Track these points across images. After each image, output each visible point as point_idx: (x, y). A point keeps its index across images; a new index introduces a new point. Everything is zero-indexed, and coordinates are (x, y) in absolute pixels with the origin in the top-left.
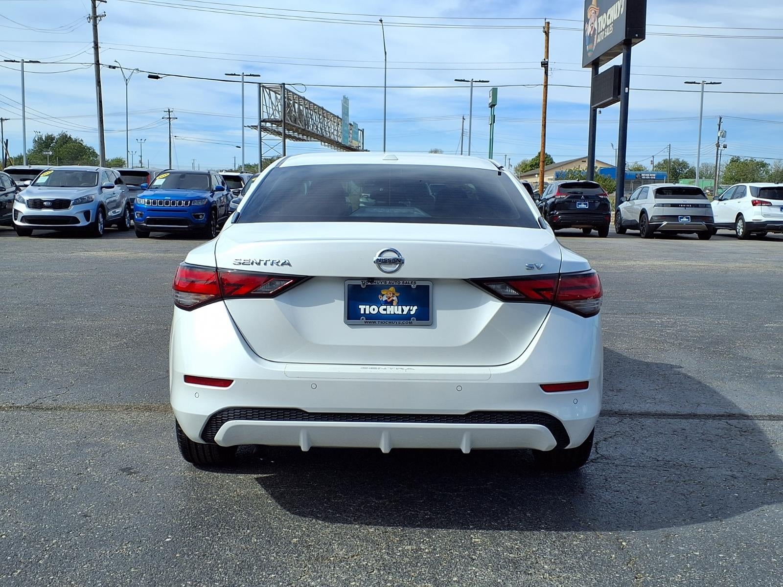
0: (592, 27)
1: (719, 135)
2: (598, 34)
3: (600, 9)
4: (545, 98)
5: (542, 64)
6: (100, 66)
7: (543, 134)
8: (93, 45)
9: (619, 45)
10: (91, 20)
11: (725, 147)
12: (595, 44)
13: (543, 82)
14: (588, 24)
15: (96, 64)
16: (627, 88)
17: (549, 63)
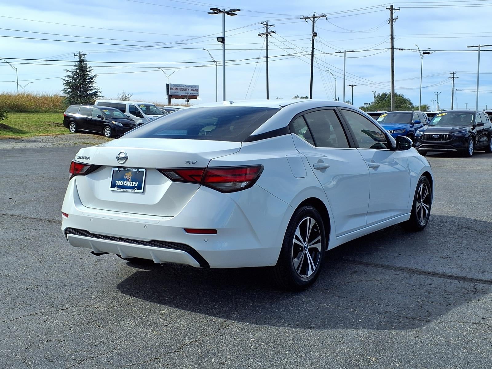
6: (394, 49)
8: (390, 37)
10: (390, 22)
15: (391, 48)
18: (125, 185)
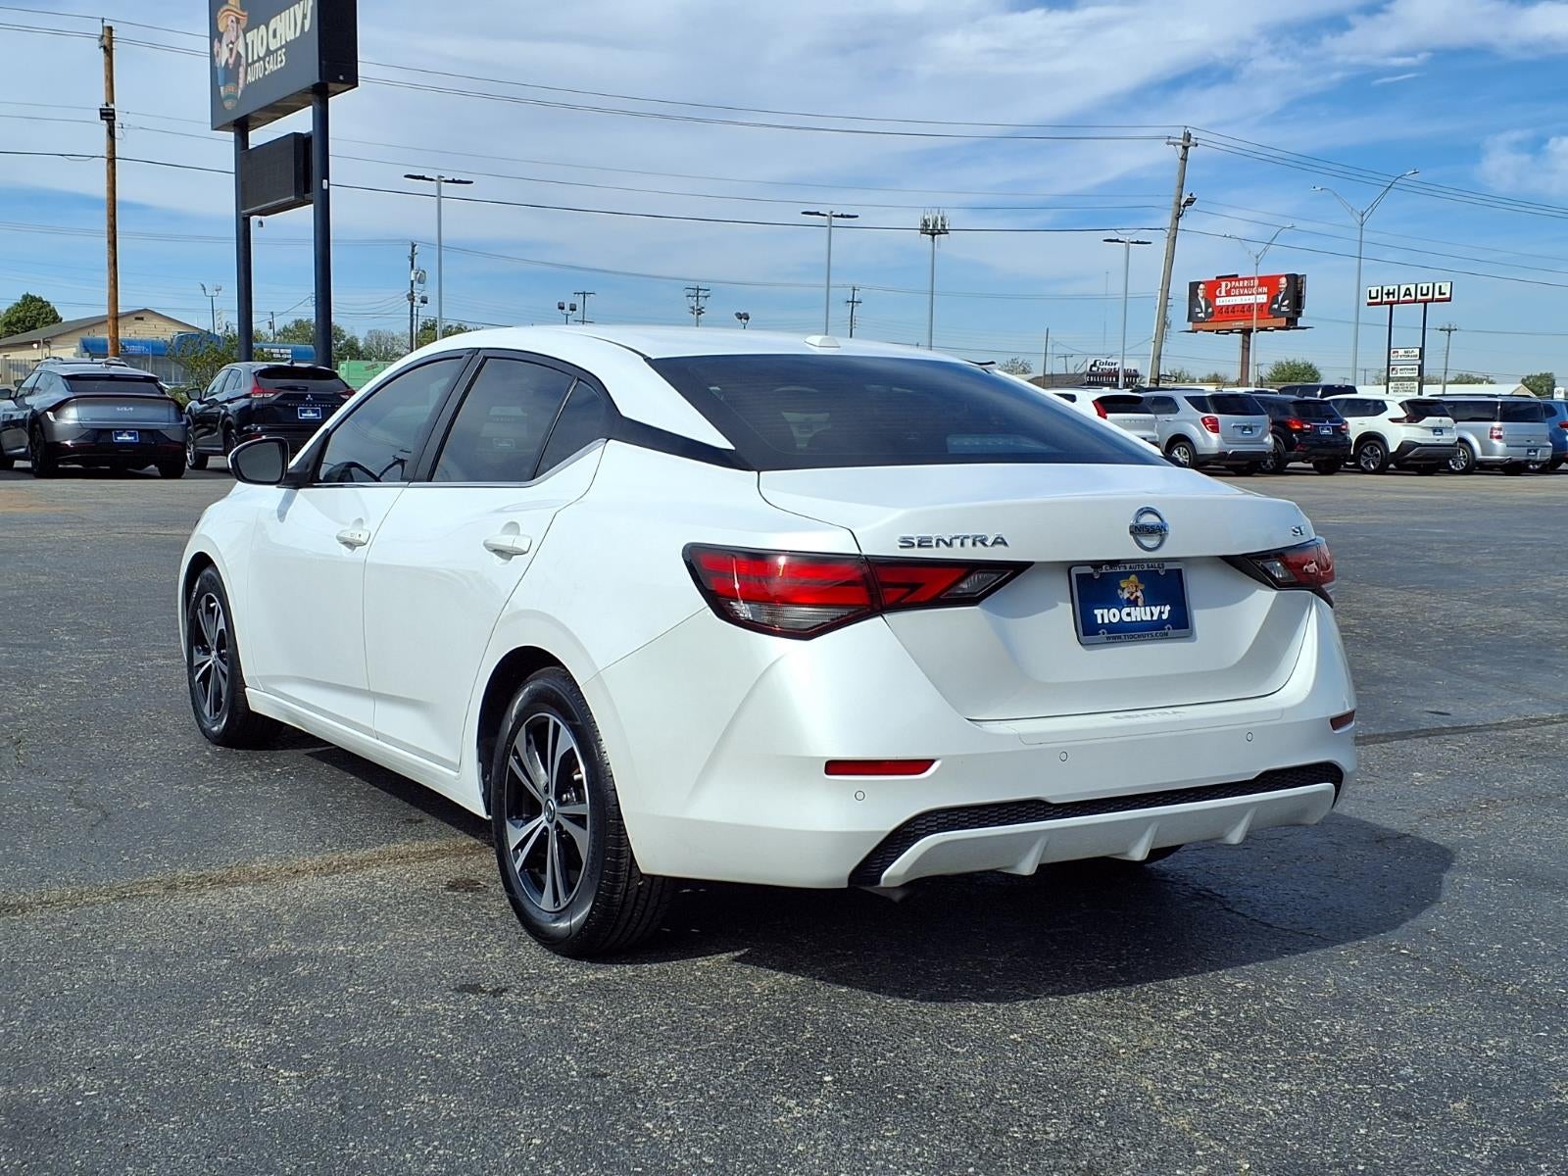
0: (231, 50)
1: (413, 279)
2: (248, 65)
3: (249, 14)
4: (111, 185)
5: (102, 114)
7: (112, 261)
9: (305, 92)
11: (424, 301)
12: (241, 86)
13: (104, 151)
14: (220, 41)
16: (325, 181)
17: (116, 113)
18: (1127, 619)
